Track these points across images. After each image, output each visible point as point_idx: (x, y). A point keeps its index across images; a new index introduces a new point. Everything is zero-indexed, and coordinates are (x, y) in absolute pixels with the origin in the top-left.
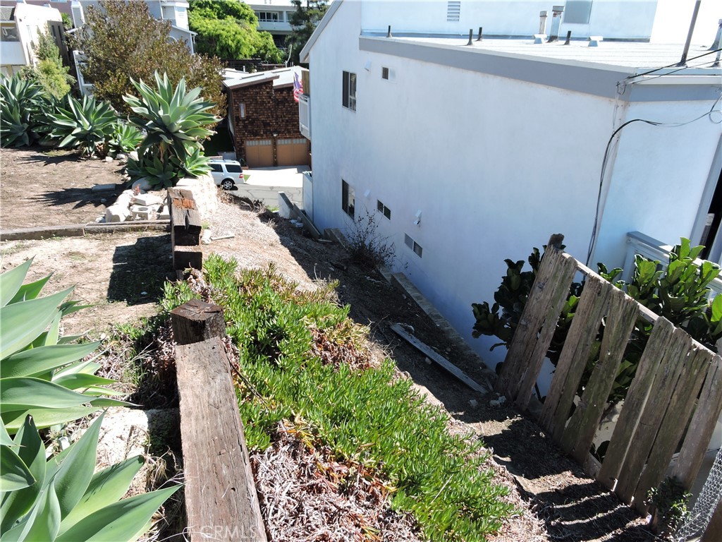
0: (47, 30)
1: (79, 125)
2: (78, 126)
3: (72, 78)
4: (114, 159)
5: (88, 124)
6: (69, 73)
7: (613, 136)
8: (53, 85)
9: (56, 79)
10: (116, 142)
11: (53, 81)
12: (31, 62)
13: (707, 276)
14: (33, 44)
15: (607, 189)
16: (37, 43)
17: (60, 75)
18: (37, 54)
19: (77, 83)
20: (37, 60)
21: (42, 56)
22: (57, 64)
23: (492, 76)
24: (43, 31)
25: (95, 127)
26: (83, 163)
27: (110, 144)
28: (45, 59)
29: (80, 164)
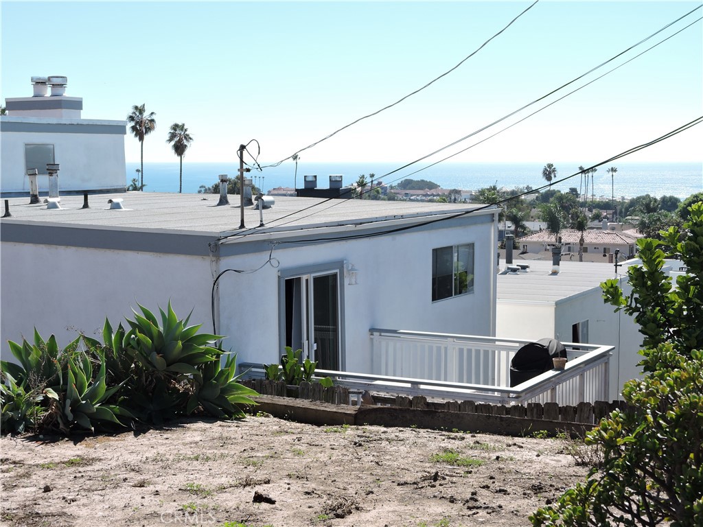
7: (214, 284)
13: (310, 371)
15: (219, 328)
23: (63, 247)
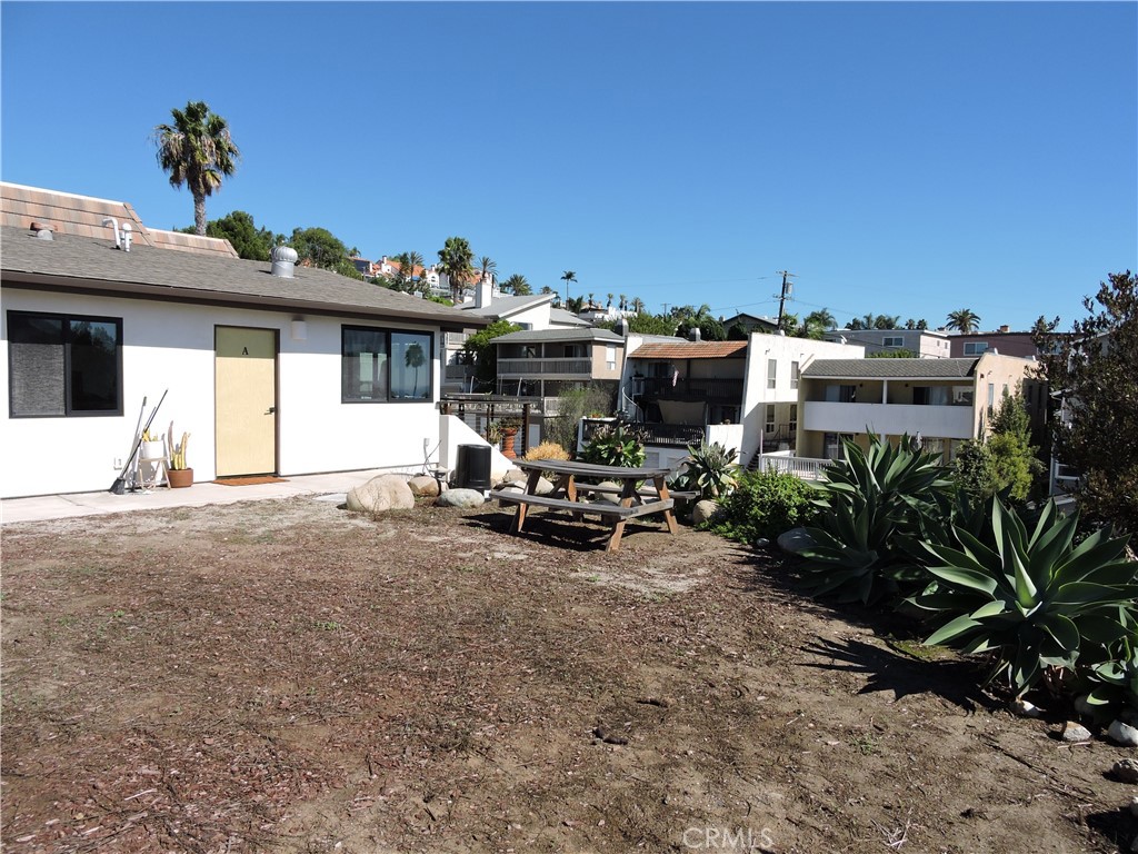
0: (1020, 390)
1: (1006, 592)
2: (999, 594)
3: (1039, 463)
4: (1096, 735)
5: (1033, 590)
6: (1037, 455)
8: (1004, 472)
9: (1013, 464)
10: (1115, 671)
11: (1006, 465)
12: (981, 436)
14: (990, 410)
16: (997, 407)
17: (1021, 458)
18: (993, 424)
19: (1048, 473)
20: (988, 433)
21: (999, 428)
22: (1021, 441)
24: (1012, 393)
25: (1055, 608)
26: (982, 720)
27: (1093, 674)
28: (1003, 433)
29: (970, 720)
